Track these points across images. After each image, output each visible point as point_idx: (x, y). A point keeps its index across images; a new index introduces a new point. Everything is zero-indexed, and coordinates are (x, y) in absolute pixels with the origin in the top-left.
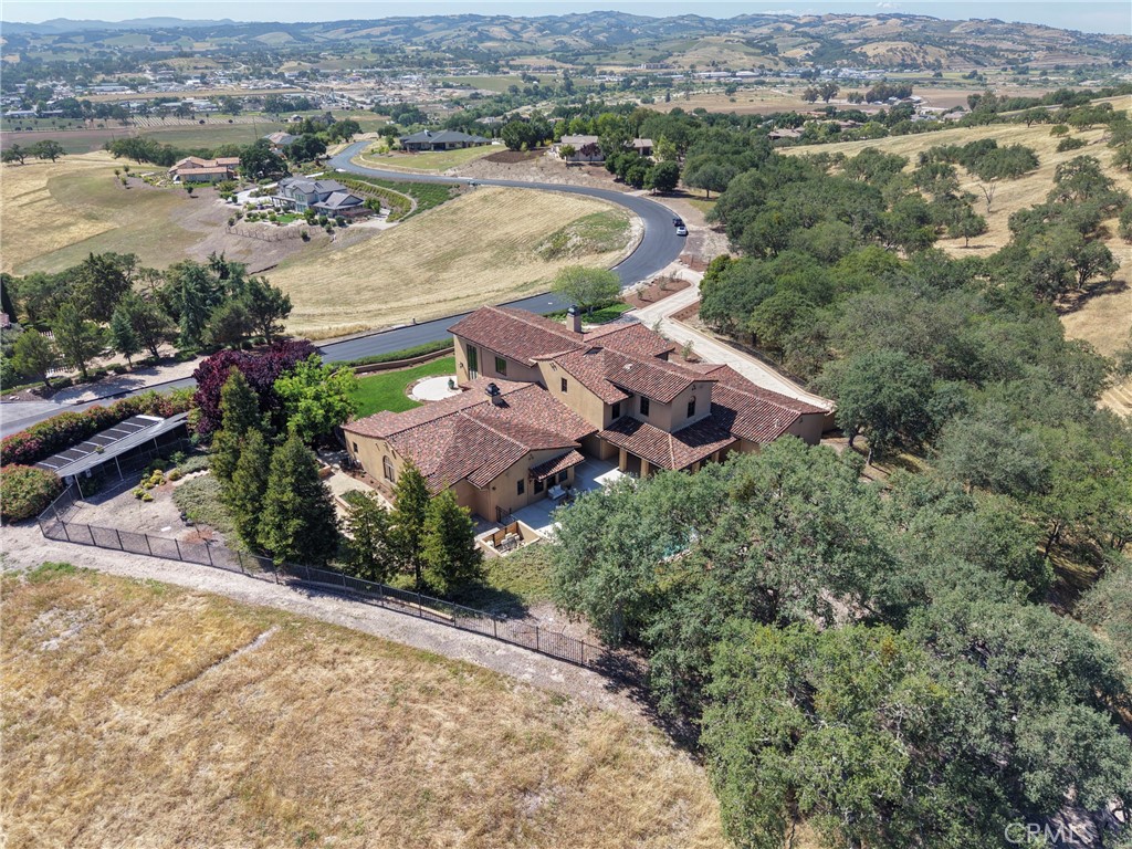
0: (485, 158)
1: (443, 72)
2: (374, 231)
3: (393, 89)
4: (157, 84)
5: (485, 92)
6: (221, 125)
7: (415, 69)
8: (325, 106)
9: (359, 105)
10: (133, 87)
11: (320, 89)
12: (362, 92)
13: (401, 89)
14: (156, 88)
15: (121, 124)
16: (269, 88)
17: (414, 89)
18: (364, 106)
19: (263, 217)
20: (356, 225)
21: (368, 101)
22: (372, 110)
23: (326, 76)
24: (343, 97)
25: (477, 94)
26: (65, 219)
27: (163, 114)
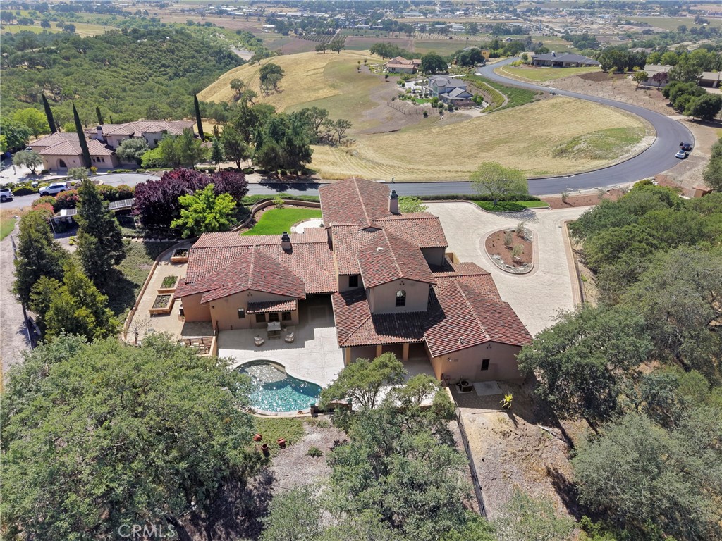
0: (579, 76)
1: (631, 13)
2: (468, 117)
3: (586, 23)
4: (439, 13)
5: (656, 29)
6: (461, 41)
7: (611, 10)
8: (532, 33)
9: (555, 33)
10: (425, 15)
11: (535, 21)
12: (561, 24)
13: (592, 23)
14: (437, 15)
15: (407, 36)
16: (503, 19)
17: (602, 24)
18: (559, 34)
19: (409, 98)
20: (460, 111)
21: (563, 31)
22: (563, 37)
23: (544, 12)
24: (547, 27)
25: (649, 30)
26: (320, 85)
27: (431, 32)
